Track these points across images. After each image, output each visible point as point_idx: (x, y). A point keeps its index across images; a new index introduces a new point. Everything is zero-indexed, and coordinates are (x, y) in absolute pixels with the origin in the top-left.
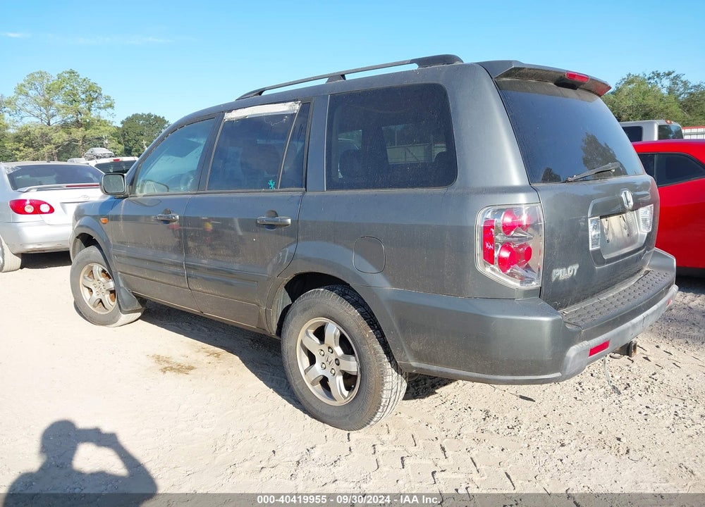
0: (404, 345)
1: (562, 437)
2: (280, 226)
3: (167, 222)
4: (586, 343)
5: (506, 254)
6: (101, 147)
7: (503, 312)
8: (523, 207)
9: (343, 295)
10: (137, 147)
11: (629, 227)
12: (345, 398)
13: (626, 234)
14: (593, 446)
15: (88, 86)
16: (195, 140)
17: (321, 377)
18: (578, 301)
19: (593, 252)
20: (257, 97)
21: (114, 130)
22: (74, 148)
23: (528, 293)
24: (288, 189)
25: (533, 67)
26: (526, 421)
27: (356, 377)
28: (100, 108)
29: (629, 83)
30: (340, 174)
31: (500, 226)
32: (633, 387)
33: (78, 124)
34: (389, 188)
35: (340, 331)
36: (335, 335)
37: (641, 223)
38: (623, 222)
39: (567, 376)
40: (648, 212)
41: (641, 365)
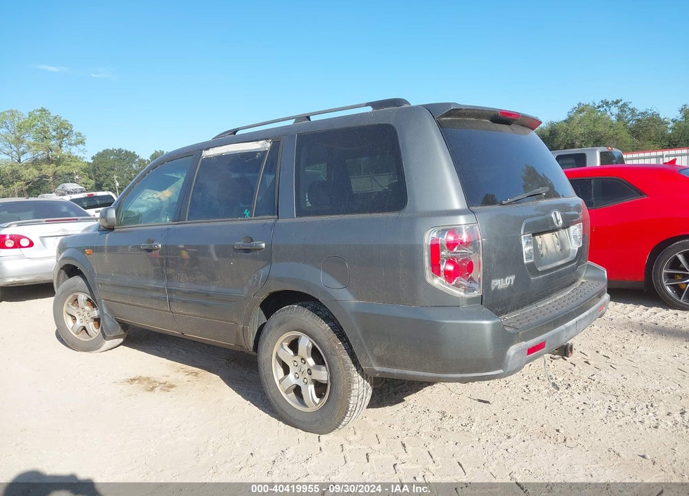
0: (367, 352)
1: (508, 431)
2: (255, 250)
3: (149, 250)
4: (524, 343)
5: (450, 268)
6: (71, 182)
7: (450, 318)
8: (463, 227)
9: (315, 311)
10: (108, 181)
11: (562, 243)
12: (316, 405)
13: (559, 249)
14: (535, 437)
15: (59, 123)
16: (173, 175)
17: (295, 386)
18: (517, 308)
19: (528, 264)
20: (232, 136)
21: (84, 166)
22: (44, 184)
23: (471, 301)
24: (262, 217)
25: (469, 108)
26: (477, 419)
27: (327, 384)
28: (71, 144)
29: (580, 111)
30: (308, 203)
31: (445, 243)
32: (573, 387)
33: (49, 161)
34: (351, 213)
35: (312, 344)
36: (307, 347)
37: (572, 239)
38: (556, 239)
39: (509, 372)
40: (578, 229)
41: (581, 368)
